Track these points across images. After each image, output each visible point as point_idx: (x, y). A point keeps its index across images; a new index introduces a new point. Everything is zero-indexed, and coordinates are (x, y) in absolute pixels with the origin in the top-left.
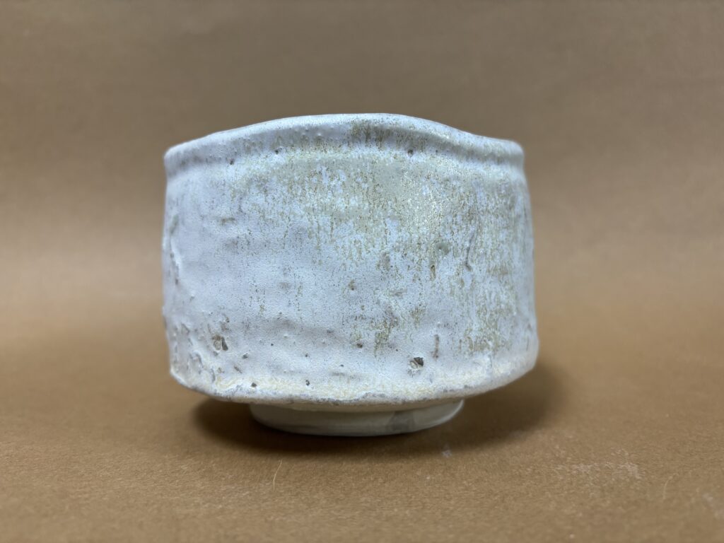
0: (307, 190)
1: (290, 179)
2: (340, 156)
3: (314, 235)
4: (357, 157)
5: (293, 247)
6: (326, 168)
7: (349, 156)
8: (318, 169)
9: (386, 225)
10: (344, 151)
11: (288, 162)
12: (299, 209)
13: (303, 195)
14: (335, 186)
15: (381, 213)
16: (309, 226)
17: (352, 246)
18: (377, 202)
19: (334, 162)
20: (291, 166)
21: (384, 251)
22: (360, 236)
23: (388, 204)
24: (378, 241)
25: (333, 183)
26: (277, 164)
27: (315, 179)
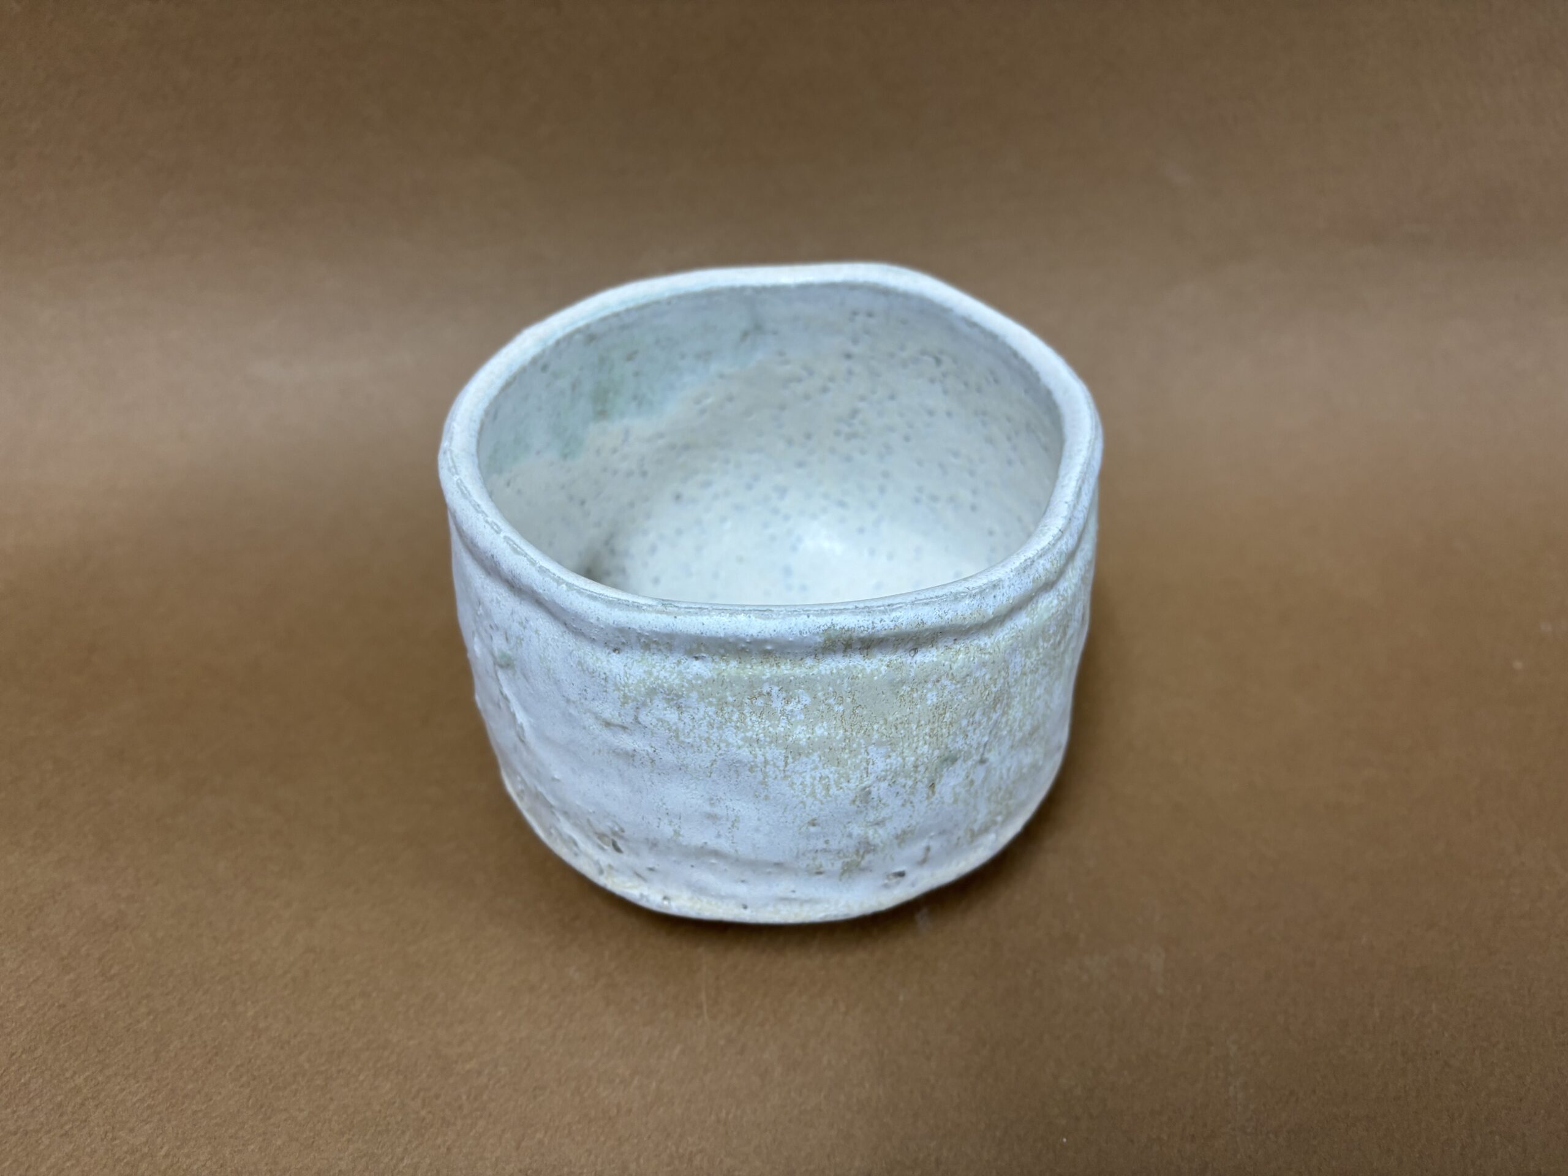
0: (748, 715)
1: (719, 700)
2: (799, 672)
3: (759, 769)
4: (828, 672)
5: (725, 777)
6: (777, 688)
7: (815, 671)
8: (766, 689)
9: (868, 754)
10: (807, 666)
11: (716, 677)
12: (733, 737)
13: (742, 721)
14: (792, 711)
15: (862, 741)
16: (751, 759)
17: (816, 782)
18: (857, 727)
19: (791, 681)
20: (720, 682)
21: (863, 785)
22: (829, 772)
23: (873, 729)
24: (855, 776)
25: (789, 708)
26: (698, 676)
27: (760, 702)
